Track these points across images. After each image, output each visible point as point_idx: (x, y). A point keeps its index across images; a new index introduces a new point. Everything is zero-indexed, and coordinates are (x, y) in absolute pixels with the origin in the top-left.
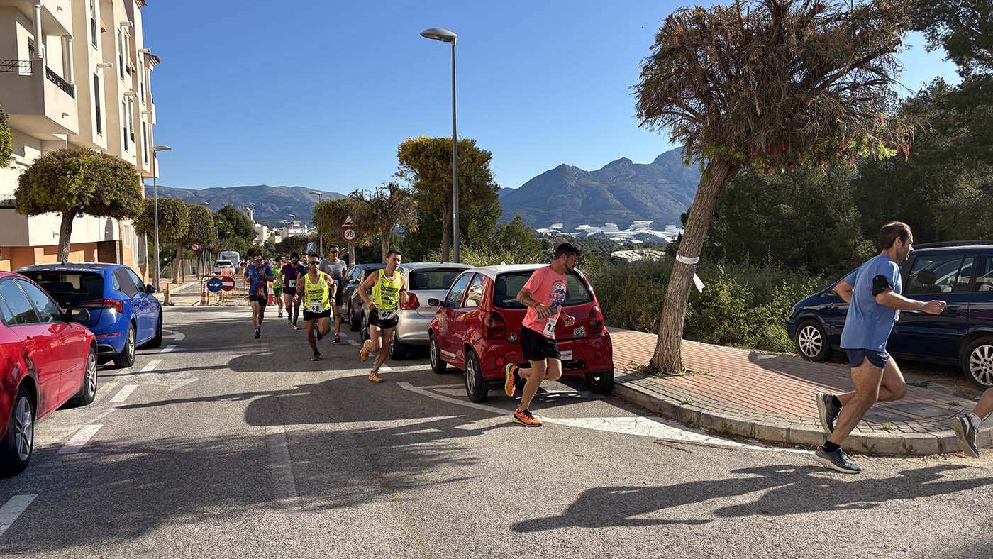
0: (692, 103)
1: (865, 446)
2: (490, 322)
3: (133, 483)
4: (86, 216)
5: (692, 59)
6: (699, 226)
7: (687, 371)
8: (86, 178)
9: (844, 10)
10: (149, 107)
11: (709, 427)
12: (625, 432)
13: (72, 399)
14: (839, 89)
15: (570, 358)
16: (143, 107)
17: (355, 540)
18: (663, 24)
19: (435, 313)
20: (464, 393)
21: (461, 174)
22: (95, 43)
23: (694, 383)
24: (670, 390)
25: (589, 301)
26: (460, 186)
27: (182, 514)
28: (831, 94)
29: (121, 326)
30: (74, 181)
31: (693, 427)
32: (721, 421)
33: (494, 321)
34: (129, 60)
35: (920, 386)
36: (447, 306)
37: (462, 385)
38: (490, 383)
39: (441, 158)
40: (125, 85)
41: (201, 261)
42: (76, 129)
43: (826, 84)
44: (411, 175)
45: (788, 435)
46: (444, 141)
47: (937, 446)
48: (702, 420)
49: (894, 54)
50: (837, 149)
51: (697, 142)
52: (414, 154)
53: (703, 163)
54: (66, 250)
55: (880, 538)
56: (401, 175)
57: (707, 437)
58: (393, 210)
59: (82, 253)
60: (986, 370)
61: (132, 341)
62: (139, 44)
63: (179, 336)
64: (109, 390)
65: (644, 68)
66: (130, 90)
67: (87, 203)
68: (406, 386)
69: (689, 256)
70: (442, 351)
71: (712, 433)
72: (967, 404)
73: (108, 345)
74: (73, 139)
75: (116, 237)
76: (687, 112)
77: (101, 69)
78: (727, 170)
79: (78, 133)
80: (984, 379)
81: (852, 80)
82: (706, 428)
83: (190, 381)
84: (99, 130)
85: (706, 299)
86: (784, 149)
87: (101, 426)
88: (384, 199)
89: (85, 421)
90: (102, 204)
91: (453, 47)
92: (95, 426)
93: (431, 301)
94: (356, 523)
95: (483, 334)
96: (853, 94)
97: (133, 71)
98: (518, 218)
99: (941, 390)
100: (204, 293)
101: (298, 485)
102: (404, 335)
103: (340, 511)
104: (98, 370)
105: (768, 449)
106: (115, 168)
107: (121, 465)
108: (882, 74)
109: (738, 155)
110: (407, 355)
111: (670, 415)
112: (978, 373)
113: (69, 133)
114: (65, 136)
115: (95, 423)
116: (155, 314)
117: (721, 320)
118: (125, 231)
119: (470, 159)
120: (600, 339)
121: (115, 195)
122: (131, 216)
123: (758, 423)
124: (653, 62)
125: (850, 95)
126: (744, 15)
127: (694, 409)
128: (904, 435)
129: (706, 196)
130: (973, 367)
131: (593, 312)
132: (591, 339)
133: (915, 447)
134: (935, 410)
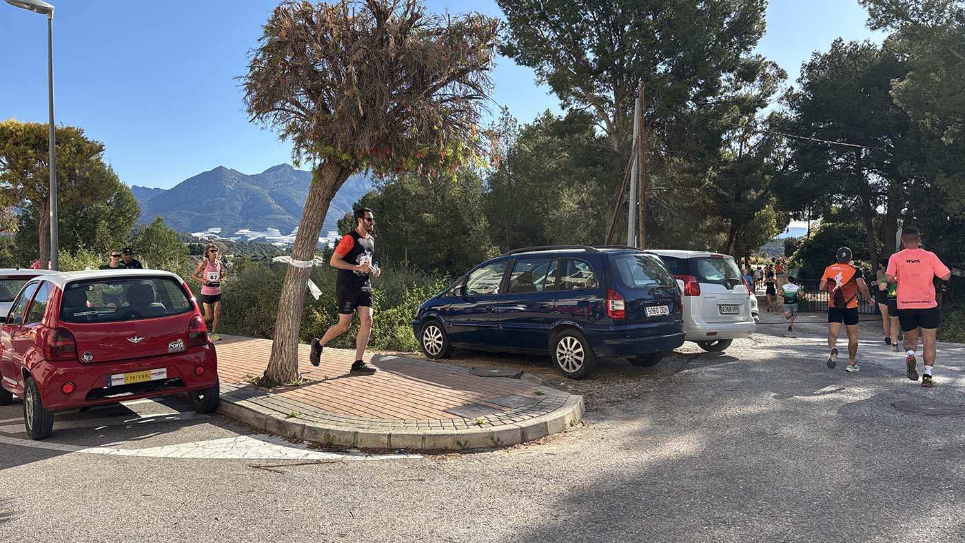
1: (459, 443)
2: (56, 341)
6: (311, 228)
7: (305, 380)
9: (442, 25)
11: (313, 440)
14: (442, 101)
15: (164, 376)
18: (271, 15)
20: (22, 428)
23: (307, 393)
24: (279, 403)
25: (189, 310)
31: (295, 443)
32: (324, 433)
33: (60, 339)
35: (515, 378)
36: (10, 322)
37: (19, 418)
45: (389, 441)
46: (38, 127)
47: (519, 435)
48: (306, 432)
49: (487, 72)
50: (438, 155)
53: (314, 164)
57: (309, 452)
60: (569, 359)
65: (251, 61)
69: (303, 260)
70: (6, 379)
71: (314, 446)
72: (548, 392)
76: (300, 111)
78: (338, 172)
80: (567, 367)
81: (451, 92)
82: (310, 441)
86: (388, 152)
91: (50, 20)
95: (45, 356)
96: (453, 106)
98: (159, 220)
99: (532, 379)
105: (369, 458)
108: (478, 90)
109: (345, 157)
111: (275, 430)
112: (563, 361)
120: (202, 355)
123: (361, 431)
126: (350, 16)
127: (299, 422)
128: (494, 429)
129: (317, 198)
130: (560, 356)
131: (194, 323)
132: (190, 353)
133: (502, 439)
134: (522, 400)
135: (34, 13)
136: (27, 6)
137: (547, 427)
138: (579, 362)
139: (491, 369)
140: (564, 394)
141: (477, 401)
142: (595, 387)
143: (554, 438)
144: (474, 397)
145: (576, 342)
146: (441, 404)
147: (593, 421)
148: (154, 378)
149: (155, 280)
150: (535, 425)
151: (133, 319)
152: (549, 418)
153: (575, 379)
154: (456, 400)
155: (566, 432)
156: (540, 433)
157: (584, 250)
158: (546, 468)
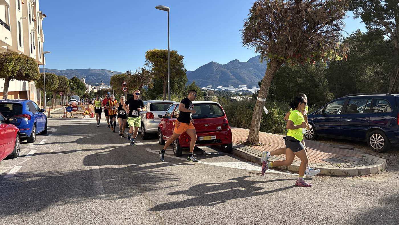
0: (264, 37)
1: (330, 173)
3: (35, 190)
4: (15, 80)
5: (264, 19)
6: (266, 86)
7: (262, 144)
8: (15, 64)
9: (323, 2)
10: (41, 36)
12: (237, 168)
13: (9, 156)
14: (321, 33)
15: (215, 138)
16: (39, 35)
17: (128, 212)
18: (252, 5)
19: (161, 120)
21: (171, 65)
22: (19, 8)
23: (264, 148)
24: (254, 151)
25: (222, 116)
26: (171, 69)
27: (56, 202)
28: (318, 34)
29: (30, 126)
30: (10, 66)
34: (33, 16)
35: (350, 149)
36: (165, 118)
37: (172, 149)
38: (184, 149)
39: (163, 58)
40: (31, 26)
41: (63, 100)
42: (11, 44)
43: (316, 31)
44: (151, 64)
46: (164, 51)
47: (357, 172)
49: (342, 19)
50: (321, 56)
51: (266, 53)
52: (152, 56)
53: (268, 61)
54: (7, 94)
55: (336, 208)
56: (147, 65)
58: (143, 79)
59: (13, 95)
60: (376, 143)
61: (35, 132)
62: (38, 9)
63: (54, 130)
64: (25, 152)
65: (245, 23)
66: (34, 28)
67: (15, 75)
68: (149, 150)
69: (262, 98)
70: (163, 136)
72: (368, 157)
73: (25, 134)
74: (10, 48)
75: (27, 89)
76: (262, 41)
77: (22, 19)
78: (277, 63)
79: (11, 46)
80: (375, 147)
81: (326, 29)
83: (59, 148)
84: (20, 45)
85: (268, 115)
86: (300, 56)
87: (22, 166)
88: (139, 74)
89: (15, 164)
90: (22, 75)
91: (168, 13)
92: (19, 166)
93: (159, 116)
94: (129, 205)
96: (326, 35)
97: (35, 20)
98: (194, 83)
99: (359, 151)
100: (65, 112)
101: (105, 190)
102: (147, 130)
103: (122, 200)
104: (20, 144)
105: (293, 174)
106: (27, 61)
107: (31, 182)
108: (337, 27)
109: (282, 58)
110: (149, 138)
111: (255, 161)
112: (373, 144)
113: (8, 45)
114: (6, 47)
115: (19, 165)
116: (44, 121)
117: (274, 124)
118: (31, 87)
119: (175, 58)
120: (227, 131)
121: (27, 71)
122: (34, 80)
124: (249, 20)
125: (325, 35)
126: (285, 2)
128: (345, 169)
129: (269, 74)
130: (371, 142)
131: (224, 120)
132: (223, 131)
133: (349, 173)
134: (357, 159)
135: (163, 11)
136: (161, 9)
137: (370, 170)
138: (381, 145)
139: (339, 145)
140: (376, 158)
141: (335, 157)
142: (391, 156)
143: (373, 175)
144: (334, 156)
145: (380, 136)
146: (320, 157)
147: (391, 170)
148: (212, 139)
149: (210, 105)
150: (364, 169)
151: (206, 118)
152: (370, 167)
153: (379, 152)
154: (327, 156)
155: (379, 173)
156: (367, 173)
157: (385, 95)
158: (371, 186)
